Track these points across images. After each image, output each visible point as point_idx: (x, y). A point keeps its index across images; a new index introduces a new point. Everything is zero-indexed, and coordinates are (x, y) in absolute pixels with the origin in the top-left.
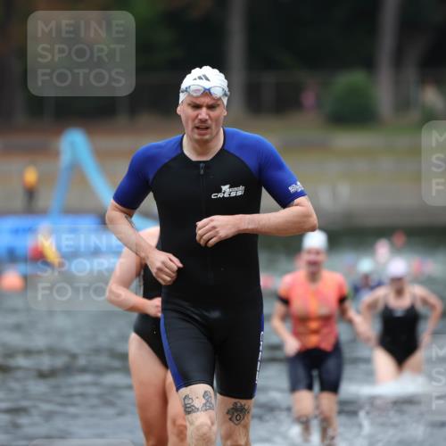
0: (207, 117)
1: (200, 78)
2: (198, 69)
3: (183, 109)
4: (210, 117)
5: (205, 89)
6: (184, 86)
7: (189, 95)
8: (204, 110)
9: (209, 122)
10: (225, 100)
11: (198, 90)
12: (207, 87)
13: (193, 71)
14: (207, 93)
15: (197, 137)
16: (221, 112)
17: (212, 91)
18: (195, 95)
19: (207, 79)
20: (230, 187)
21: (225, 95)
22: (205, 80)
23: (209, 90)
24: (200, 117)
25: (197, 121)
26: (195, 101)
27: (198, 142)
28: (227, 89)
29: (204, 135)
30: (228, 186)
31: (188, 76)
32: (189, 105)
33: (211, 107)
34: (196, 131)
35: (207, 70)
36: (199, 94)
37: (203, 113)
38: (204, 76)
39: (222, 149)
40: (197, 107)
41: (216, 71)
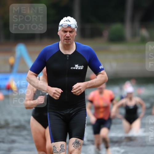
0: (69, 36)
1: (67, 21)
2: (65, 17)
3: (60, 33)
4: (70, 35)
5: (69, 25)
6: (60, 24)
7: (63, 27)
8: (68, 33)
9: (70, 37)
10: (76, 29)
11: (66, 25)
12: (69, 24)
13: (64, 18)
14: (69, 26)
15: (65, 43)
16: (75, 34)
17: (71, 26)
18: (65, 27)
19: (69, 21)
20: (78, 66)
21: (76, 27)
22: (69, 22)
23: (70, 25)
24: (66, 36)
25: (65, 37)
26: (65, 29)
27: (66, 45)
28: (76, 25)
29: (68, 42)
30: (78, 65)
31: (62, 20)
32: (62, 31)
33: (71, 32)
34: (65, 40)
35: (69, 18)
36: (66, 27)
37: (68, 34)
38: (68, 20)
39: (76, 51)
40: (66, 32)
41: (72, 18)
